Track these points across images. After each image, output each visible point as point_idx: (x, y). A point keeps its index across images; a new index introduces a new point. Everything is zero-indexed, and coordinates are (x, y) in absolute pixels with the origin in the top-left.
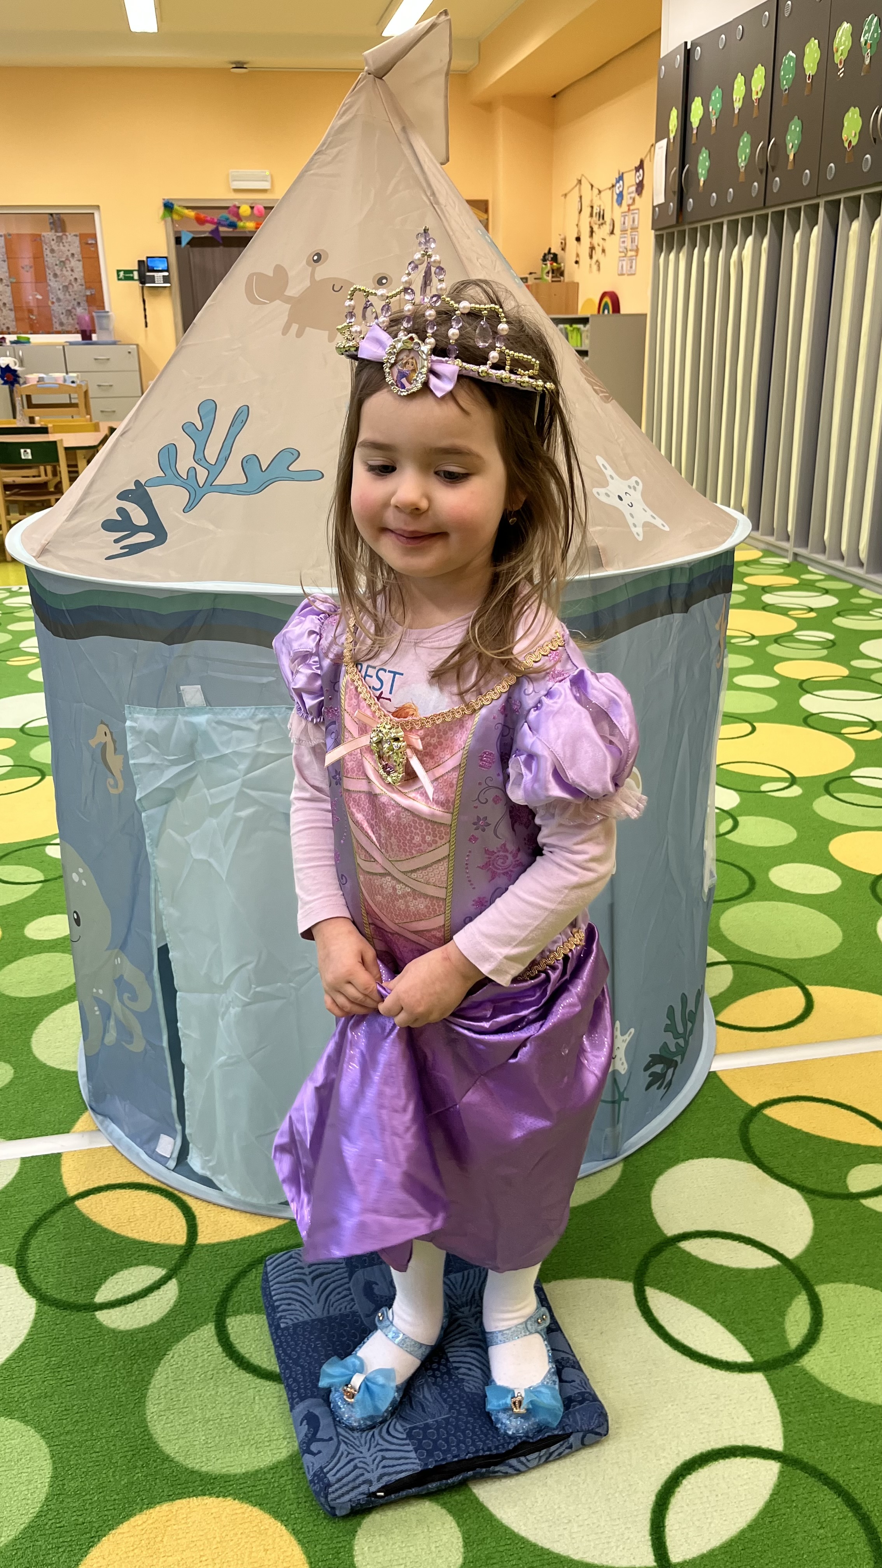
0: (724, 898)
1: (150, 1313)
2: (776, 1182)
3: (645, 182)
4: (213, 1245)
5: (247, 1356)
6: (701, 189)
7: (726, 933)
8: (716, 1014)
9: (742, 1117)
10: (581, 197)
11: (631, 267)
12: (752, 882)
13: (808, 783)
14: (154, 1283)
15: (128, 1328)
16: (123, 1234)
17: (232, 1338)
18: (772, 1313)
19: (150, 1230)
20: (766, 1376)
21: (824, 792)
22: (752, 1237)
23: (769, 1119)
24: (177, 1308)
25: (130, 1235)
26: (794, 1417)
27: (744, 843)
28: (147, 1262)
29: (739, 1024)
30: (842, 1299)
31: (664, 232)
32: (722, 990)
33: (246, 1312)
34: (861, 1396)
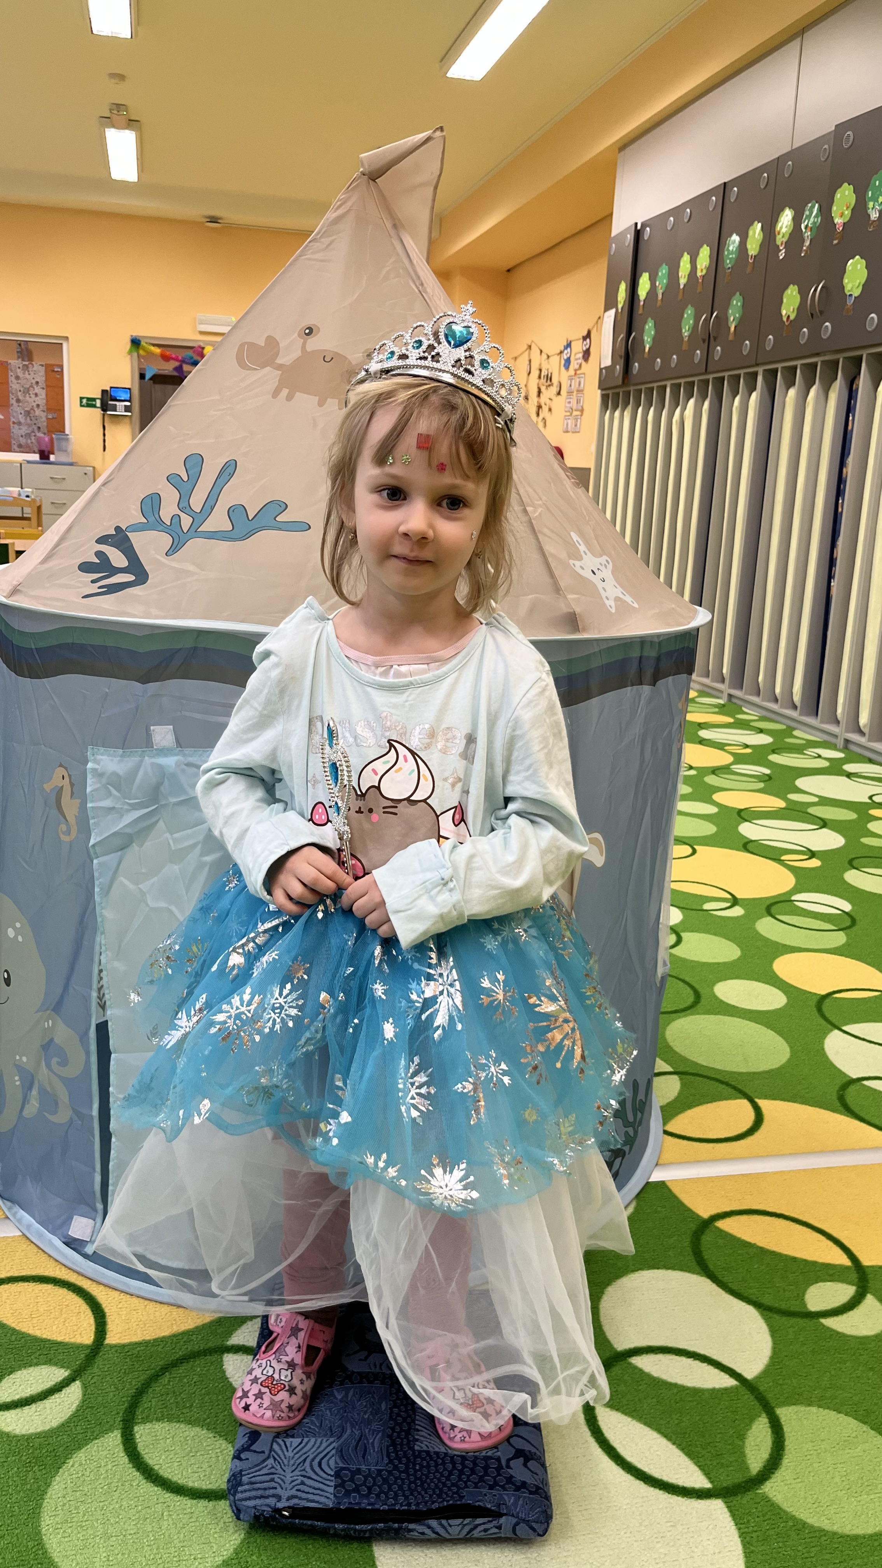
0: (669, 1010)
1: (50, 1417)
2: (731, 1298)
3: (591, 350)
4: (124, 1346)
5: (156, 1468)
6: (646, 356)
7: (671, 1044)
8: (664, 1124)
9: (694, 1229)
10: (530, 361)
11: (576, 425)
12: (698, 996)
13: (750, 904)
14: (55, 1385)
15: (24, 1432)
16: (23, 1330)
17: (140, 1447)
18: (732, 1436)
19: (54, 1327)
20: (726, 1503)
21: (765, 913)
22: (708, 1355)
23: (722, 1233)
24: (80, 1413)
25: (31, 1332)
26: (756, 1547)
27: (688, 958)
28: (49, 1362)
29: (688, 1135)
30: (805, 1422)
31: (610, 392)
32: (670, 1100)
33: (158, 1420)
34: (826, 1525)
